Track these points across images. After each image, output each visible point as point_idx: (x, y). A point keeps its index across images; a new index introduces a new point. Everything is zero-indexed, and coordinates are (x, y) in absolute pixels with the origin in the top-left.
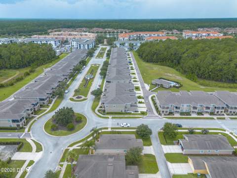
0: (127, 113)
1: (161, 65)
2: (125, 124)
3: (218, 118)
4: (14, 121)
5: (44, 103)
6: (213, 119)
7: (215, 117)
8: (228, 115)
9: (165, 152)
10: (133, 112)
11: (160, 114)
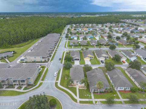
3: (56, 51)
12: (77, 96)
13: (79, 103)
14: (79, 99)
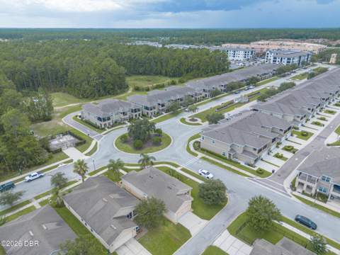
0: (230, 161)
2: (206, 172)
4: (99, 119)
5: (148, 113)
10: (242, 164)
11: (293, 188)
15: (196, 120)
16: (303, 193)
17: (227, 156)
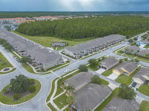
1: (44, 36)
3: (99, 52)
6: (97, 53)
7: (97, 52)
8: (100, 50)
9: (101, 73)
10: (62, 64)
11: (76, 59)
12: (54, 97)
13: (47, 104)
14: (51, 101)
15: (9, 69)
16: (79, 59)
17: (57, 65)
